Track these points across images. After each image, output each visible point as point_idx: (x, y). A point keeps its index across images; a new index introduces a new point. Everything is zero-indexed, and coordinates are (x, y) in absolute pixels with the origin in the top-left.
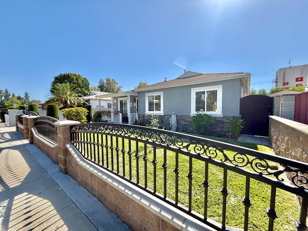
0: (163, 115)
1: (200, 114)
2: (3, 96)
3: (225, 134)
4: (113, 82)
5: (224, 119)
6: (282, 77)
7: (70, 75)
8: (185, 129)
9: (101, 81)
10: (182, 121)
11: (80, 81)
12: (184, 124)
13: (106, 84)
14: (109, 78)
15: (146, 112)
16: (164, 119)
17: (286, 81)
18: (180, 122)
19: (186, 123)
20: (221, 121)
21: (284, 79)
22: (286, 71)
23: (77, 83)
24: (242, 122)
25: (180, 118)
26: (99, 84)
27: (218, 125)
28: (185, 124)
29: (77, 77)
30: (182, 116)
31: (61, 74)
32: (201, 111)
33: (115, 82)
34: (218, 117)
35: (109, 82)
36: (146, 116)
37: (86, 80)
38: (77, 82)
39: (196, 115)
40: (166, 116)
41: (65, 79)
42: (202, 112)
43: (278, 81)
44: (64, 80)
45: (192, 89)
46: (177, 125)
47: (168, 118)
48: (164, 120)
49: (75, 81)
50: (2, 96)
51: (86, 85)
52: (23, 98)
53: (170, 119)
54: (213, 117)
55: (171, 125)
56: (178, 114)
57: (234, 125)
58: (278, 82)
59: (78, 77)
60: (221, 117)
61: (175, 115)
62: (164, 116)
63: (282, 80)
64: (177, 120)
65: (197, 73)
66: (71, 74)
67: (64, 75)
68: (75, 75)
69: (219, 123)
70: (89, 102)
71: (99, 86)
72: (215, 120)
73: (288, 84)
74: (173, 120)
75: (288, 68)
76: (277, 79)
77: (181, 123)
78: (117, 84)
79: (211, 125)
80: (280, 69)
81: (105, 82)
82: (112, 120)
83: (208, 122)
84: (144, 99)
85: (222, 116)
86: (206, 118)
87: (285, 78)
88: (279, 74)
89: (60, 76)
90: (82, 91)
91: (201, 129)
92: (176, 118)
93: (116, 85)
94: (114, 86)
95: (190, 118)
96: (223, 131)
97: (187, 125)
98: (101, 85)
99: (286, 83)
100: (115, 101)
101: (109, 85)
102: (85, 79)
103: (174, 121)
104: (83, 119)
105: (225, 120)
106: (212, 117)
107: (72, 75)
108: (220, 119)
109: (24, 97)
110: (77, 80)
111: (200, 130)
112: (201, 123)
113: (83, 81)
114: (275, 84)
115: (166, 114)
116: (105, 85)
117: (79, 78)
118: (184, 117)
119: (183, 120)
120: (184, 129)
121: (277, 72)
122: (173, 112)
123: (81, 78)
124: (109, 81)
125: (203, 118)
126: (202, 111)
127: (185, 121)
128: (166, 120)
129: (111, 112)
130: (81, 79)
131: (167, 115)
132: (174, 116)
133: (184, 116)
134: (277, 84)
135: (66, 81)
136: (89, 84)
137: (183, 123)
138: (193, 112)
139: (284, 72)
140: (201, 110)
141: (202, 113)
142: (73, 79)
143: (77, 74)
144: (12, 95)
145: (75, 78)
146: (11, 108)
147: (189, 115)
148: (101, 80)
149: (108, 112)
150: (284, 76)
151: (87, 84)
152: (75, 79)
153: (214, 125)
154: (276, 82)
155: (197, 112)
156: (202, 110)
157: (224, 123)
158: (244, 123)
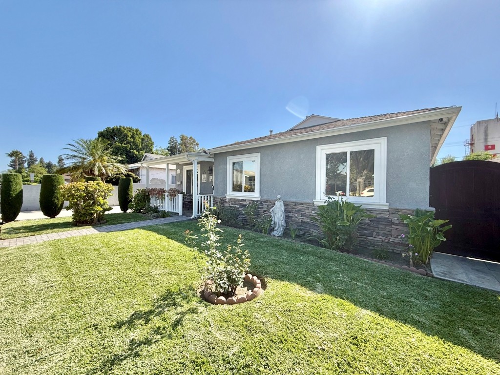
0: (257, 201)
1: (336, 202)
2: (26, 162)
3: (393, 250)
4: (192, 141)
5: (391, 215)
6: (482, 136)
7: (122, 129)
8: (303, 233)
9: (172, 140)
10: (296, 215)
11: (138, 140)
12: (300, 221)
13: (179, 144)
14: (185, 135)
15: (228, 193)
16: (260, 208)
17: (490, 143)
18: (292, 217)
19: (305, 219)
20: (385, 218)
21: (486, 140)
22: (489, 126)
23: (133, 142)
24: (442, 226)
25: (294, 208)
26: (169, 145)
27: (378, 228)
28: (302, 221)
29: (133, 133)
30: (296, 204)
31: (108, 128)
32: (338, 195)
33: (195, 142)
34: (376, 210)
35: (184, 141)
36: (227, 200)
37: (148, 138)
38: (132, 140)
39: (326, 204)
40: (264, 204)
41: (114, 135)
42: (340, 197)
43: (476, 142)
44: (112, 137)
45: (319, 148)
46: (287, 223)
47: (268, 206)
48: (261, 211)
49: (129, 138)
50: (24, 162)
51: (147, 146)
52: (55, 165)
53: (272, 209)
54: (367, 210)
55: (272, 223)
56: (288, 199)
57: (419, 232)
58: (475, 145)
59: (135, 132)
60: (385, 210)
61: (282, 203)
62: (261, 202)
63: (483, 141)
64: (286, 211)
65: (329, 118)
66: (123, 127)
67: (113, 129)
68: (130, 130)
69: (381, 224)
70: (139, 173)
71: (168, 147)
72: (369, 217)
73: (493, 147)
74: (278, 213)
75: (493, 120)
76: (472, 139)
77: (295, 218)
78: (197, 144)
79: (361, 227)
80: (477, 122)
81: (179, 141)
82: (166, 206)
83: (353, 220)
84: (225, 167)
85: (387, 208)
86: (350, 213)
87: (489, 137)
88: (476, 131)
89: (106, 131)
90: (140, 155)
91: (338, 238)
92: (283, 208)
93: (196, 147)
94: (193, 148)
95: (314, 210)
96: (388, 243)
97: (307, 223)
98: (171, 147)
99: (490, 147)
100: (179, 172)
101: (185, 146)
102: (147, 136)
103: (279, 215)
104: (98, 205)
105: (395, 219)
106: (362, 210)
107: (125, 129)
108: (383, 216)
109: (57, 164)
110: (132, 137)
111: (334, 240)
112: (338, 223)
113: (143, 139)
114: (468, 148)
115: (265, 198)
116: (179, 146)
117: (137, 134)
118: (300, 207)
119: (298, 211)
120: (301, 232)
121: (472, 128)
122: (279, 196)
123: (140, 134)
124: (186, 139)
125: (342, 211)
126: (340, 195)
127: (302, 215)
128: (265, 211)
129: (164, 191)
130: (140, 136)
131: (267, 201)
132: (279, 204)
133: (302, 204)
134: (473, 148)
135: (116, 138)
136: (152, 144)
137: (299, 218)
138: (321, 198)
139: (486, 128)
140: (338, 193)
141: (340, 200)
142: (126, 136)
143: (134, 128)
144: (39, 160)
145: (130, 134)
146: (28, 180)
147: (312, 202)
148: (172, 138)
149: (159, 191)
150: (486, 134)
151: (150, 145)
152: (130, 136)
153: (366, 227)
154: (472, 144)
155: (329, 198)
156: (340, 192)
157: (391, 223)
158: (446, 228)
